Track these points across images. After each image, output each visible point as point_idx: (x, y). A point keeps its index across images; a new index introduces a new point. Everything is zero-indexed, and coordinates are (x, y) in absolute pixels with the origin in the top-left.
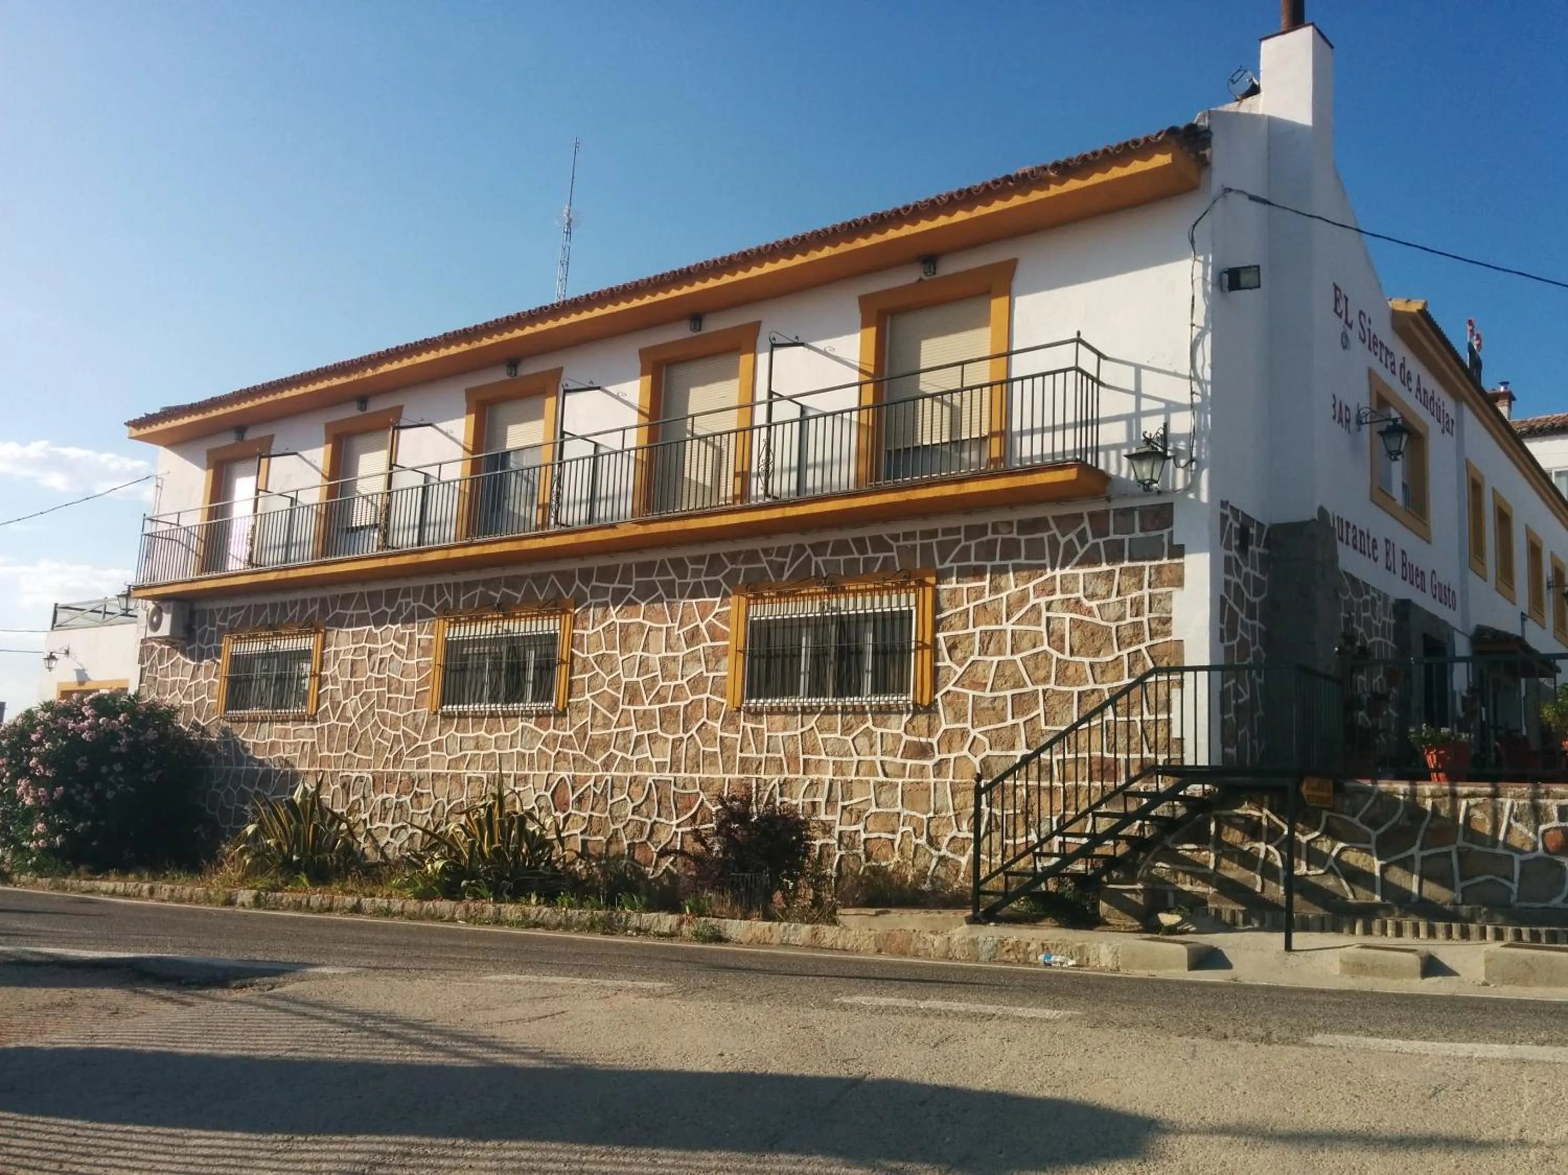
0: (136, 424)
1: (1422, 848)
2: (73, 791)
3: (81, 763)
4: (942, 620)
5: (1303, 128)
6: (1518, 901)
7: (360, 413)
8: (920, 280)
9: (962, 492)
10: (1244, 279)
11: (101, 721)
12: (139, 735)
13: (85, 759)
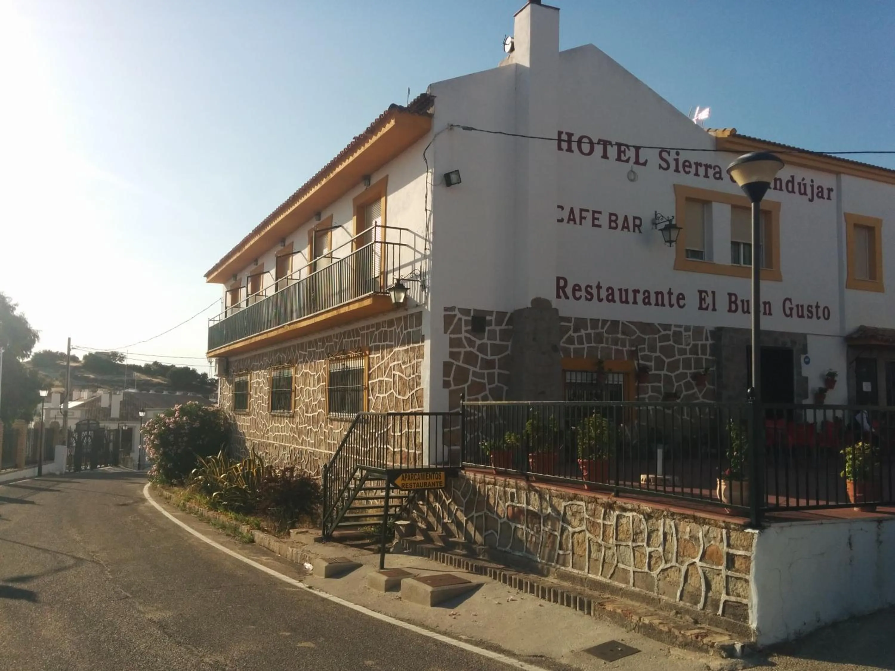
0: (207, 275)
1: (476, 512)
2: (167, 450)
3: (171, 438)
4: (371, 373)
5: (527, 68)
6: (499, 546)
7: (256, 266)
8: (367, 188)
9: (363, 306)
10: (454, 178)
11: (184, 419)
12: (193, 425)
13: (172, 436)
